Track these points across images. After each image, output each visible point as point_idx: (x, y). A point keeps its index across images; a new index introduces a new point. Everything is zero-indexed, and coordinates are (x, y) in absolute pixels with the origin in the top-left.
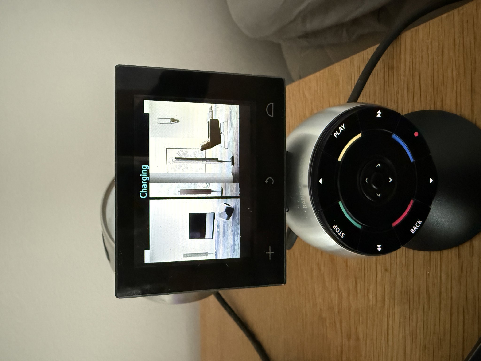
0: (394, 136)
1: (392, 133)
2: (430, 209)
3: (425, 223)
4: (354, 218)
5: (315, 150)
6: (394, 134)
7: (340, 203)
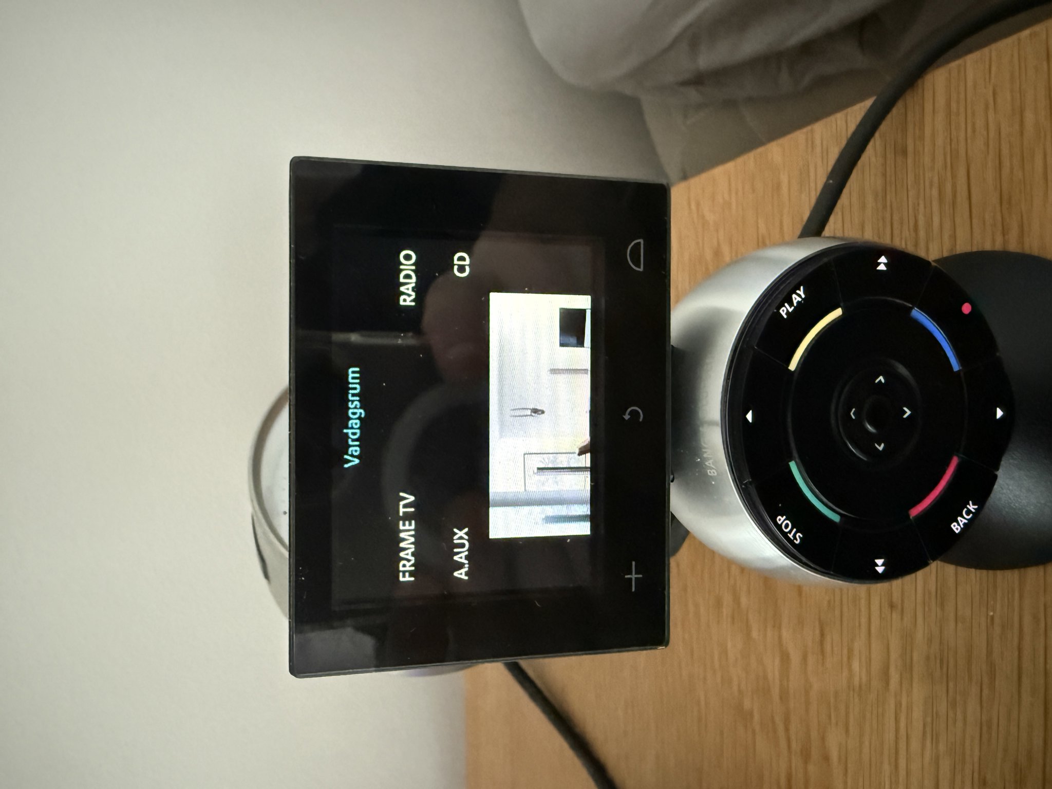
0: (917, 314)
1: (911, 306)
2: (995, 477)
3: (986, 510)
4: (825, 500)
5: (737, 344)
6: (916, 308)
7: (793, 466)
